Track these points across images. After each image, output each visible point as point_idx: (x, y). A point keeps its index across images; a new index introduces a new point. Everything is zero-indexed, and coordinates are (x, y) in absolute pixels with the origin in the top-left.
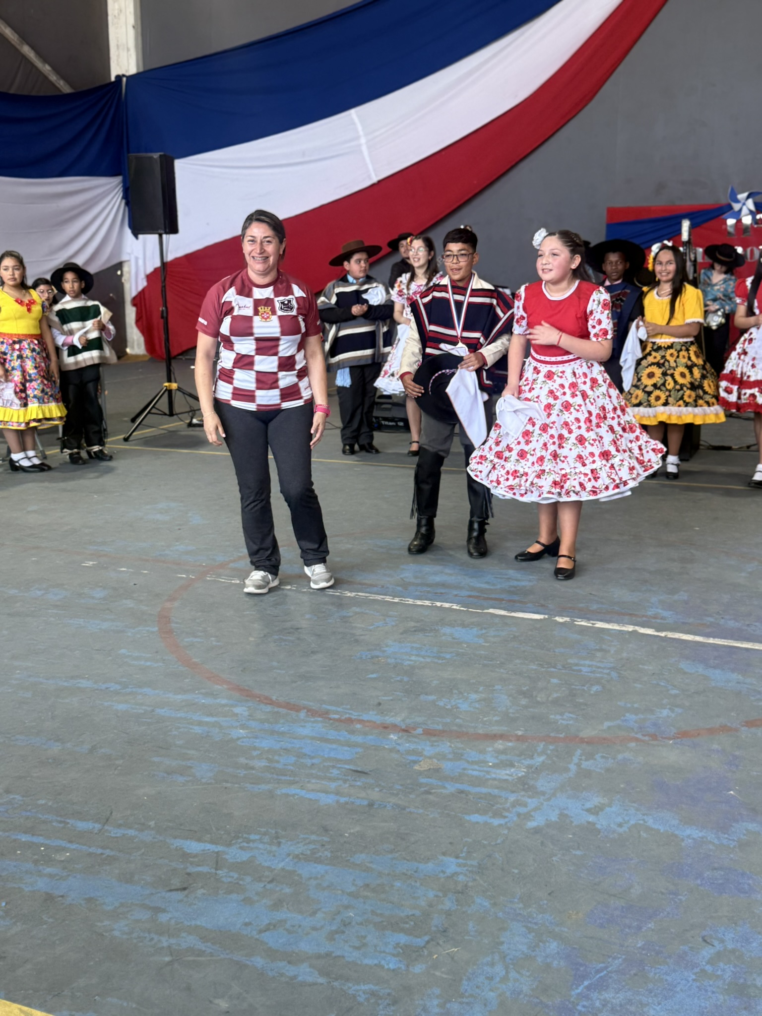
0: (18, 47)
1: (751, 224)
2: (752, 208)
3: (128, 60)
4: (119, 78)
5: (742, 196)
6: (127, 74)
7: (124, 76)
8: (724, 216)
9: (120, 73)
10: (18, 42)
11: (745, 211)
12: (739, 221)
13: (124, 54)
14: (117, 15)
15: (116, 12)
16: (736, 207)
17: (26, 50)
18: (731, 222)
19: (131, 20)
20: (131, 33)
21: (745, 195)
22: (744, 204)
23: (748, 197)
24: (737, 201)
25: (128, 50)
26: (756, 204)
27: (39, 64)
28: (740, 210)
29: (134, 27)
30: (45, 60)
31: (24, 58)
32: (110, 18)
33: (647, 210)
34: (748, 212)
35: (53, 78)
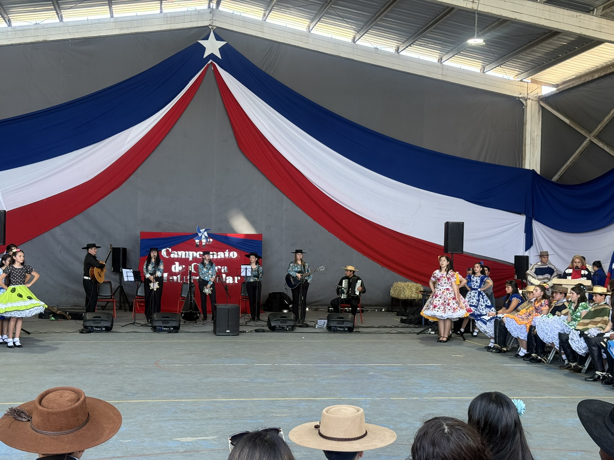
1: (206, 242)
2: (207, 235)
5: (202, 230)
8: (194, 239)
11: (203, 237)
12: (201, 242)
16: (200, 235)
18: (197, 241)
21: (204, 230)
22: (203, 234)
23: (205, 231)
24: (200, 232)
26: (208, 234)
28: (202, 236)
33: (160, 233)
34: (205, 237)
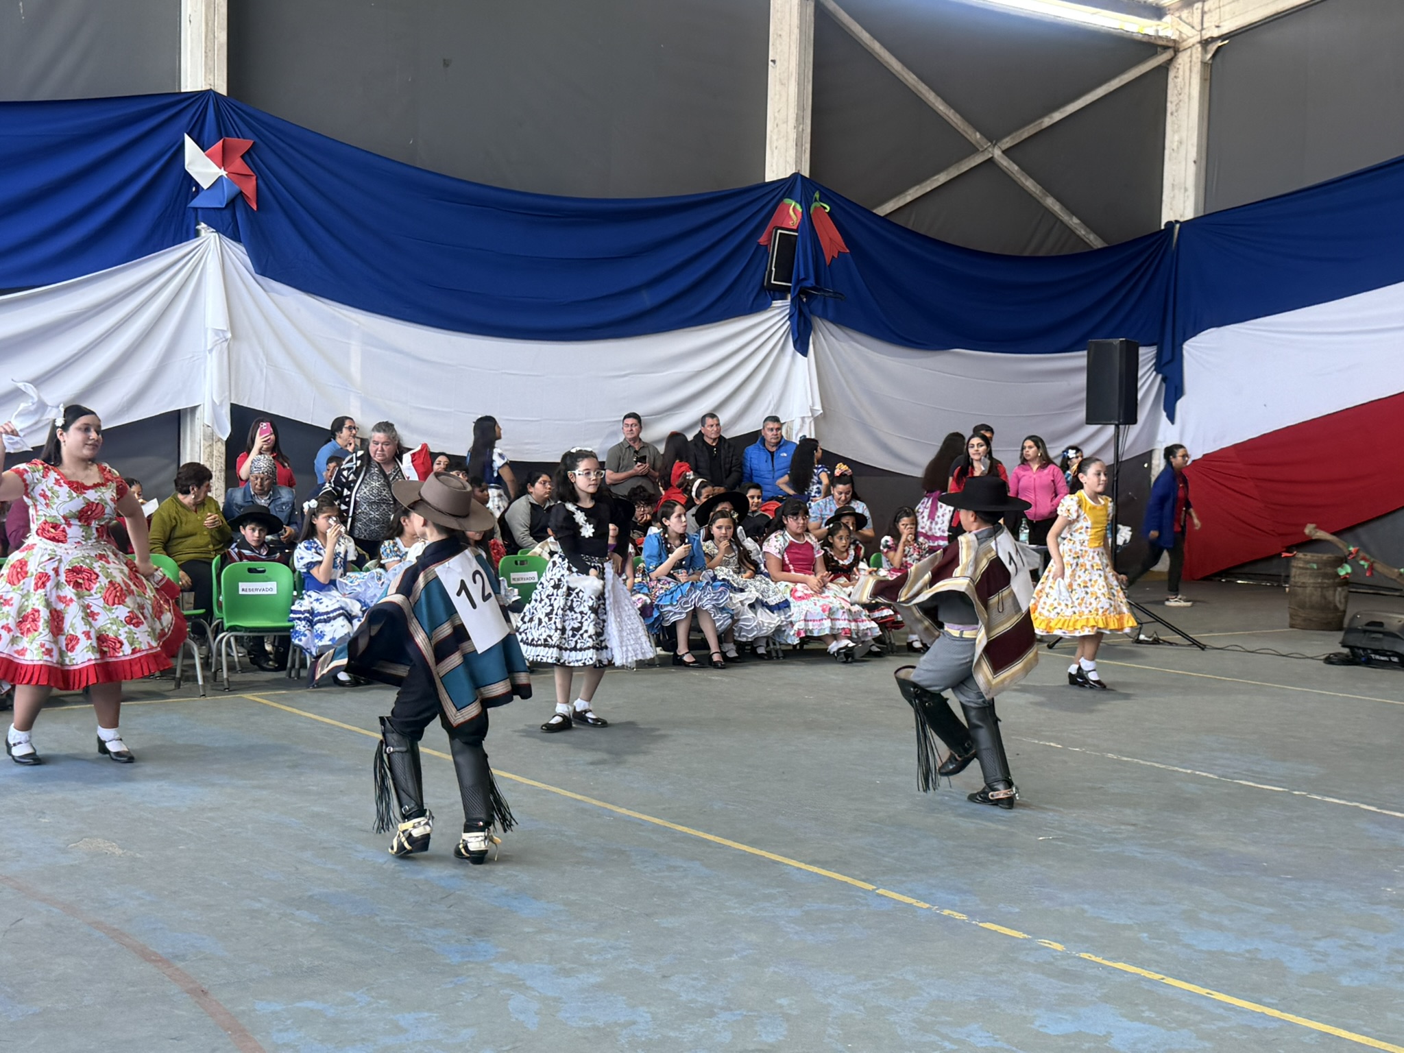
0: (1040, 200)
3: (1184, 202)
4: (1170, 225)
6: (1182, 220)
7: (1177, 222)
9: (1172, 219)
10: (1040, 195)
13: (1180, 195)
14: (1175, 148)
15: (1175, 146)
17: (1050, 202)
19: (1193, 153)
20: (1192, 169)
25: (1186, 190)
27: (1065, 217)
29: (1195, 162)
30: (1073, 213)
31: (1048, 212)
32: (1167, 152)
35: (1082, 232)
